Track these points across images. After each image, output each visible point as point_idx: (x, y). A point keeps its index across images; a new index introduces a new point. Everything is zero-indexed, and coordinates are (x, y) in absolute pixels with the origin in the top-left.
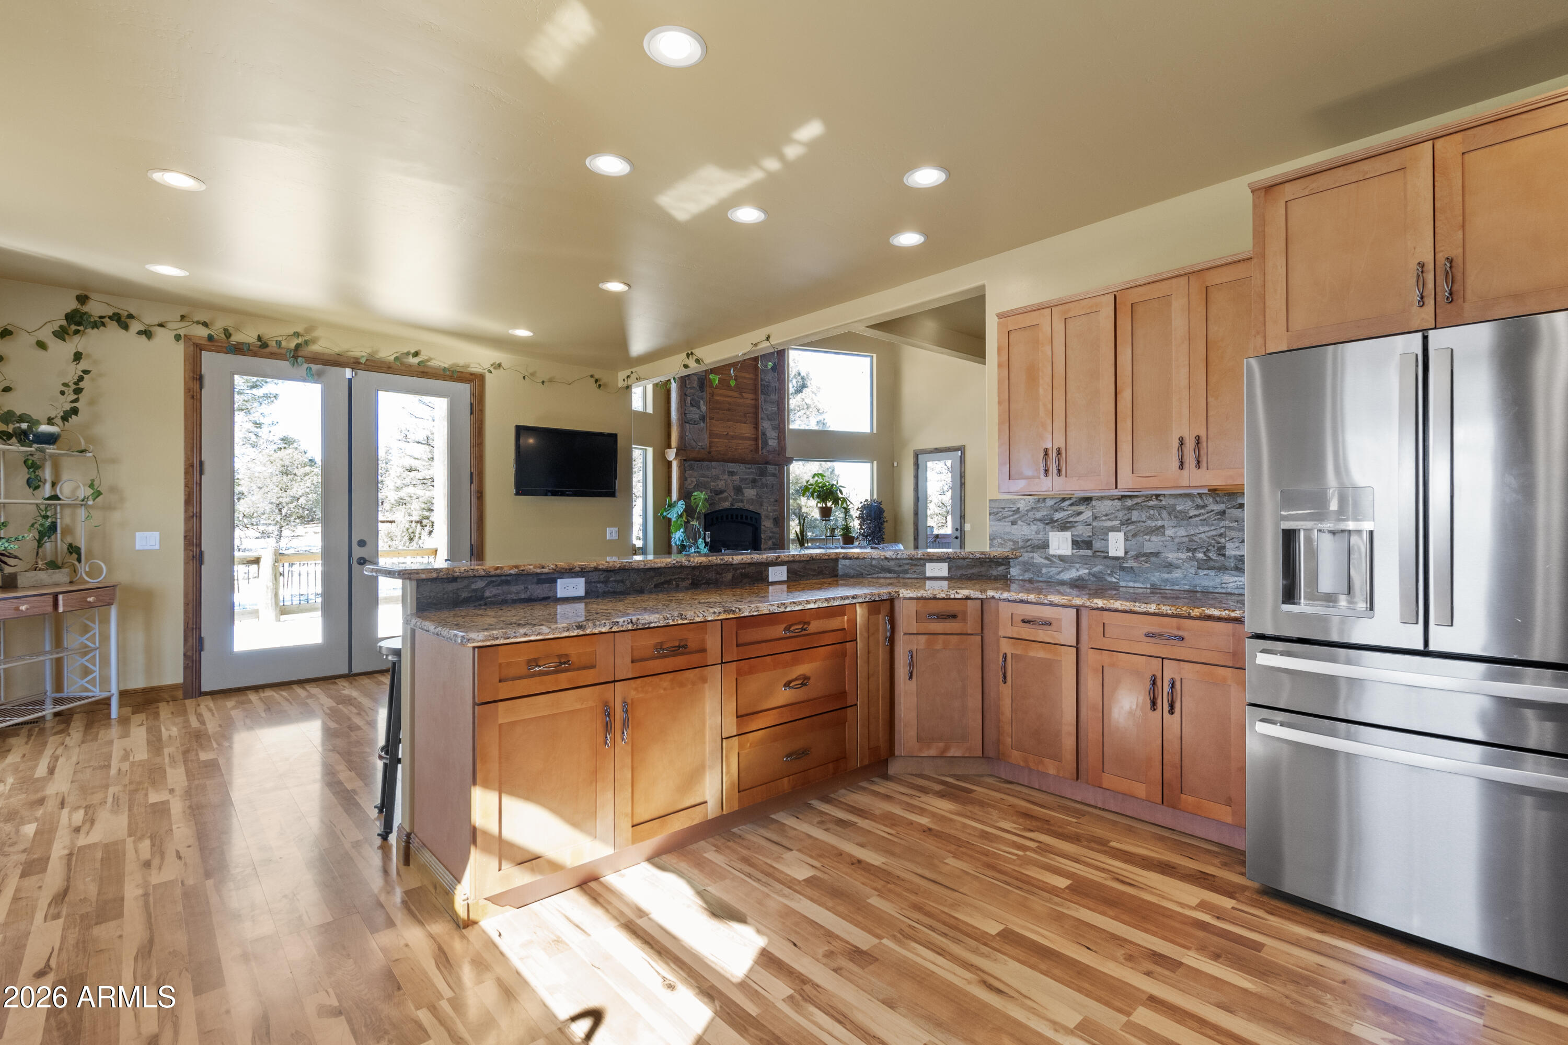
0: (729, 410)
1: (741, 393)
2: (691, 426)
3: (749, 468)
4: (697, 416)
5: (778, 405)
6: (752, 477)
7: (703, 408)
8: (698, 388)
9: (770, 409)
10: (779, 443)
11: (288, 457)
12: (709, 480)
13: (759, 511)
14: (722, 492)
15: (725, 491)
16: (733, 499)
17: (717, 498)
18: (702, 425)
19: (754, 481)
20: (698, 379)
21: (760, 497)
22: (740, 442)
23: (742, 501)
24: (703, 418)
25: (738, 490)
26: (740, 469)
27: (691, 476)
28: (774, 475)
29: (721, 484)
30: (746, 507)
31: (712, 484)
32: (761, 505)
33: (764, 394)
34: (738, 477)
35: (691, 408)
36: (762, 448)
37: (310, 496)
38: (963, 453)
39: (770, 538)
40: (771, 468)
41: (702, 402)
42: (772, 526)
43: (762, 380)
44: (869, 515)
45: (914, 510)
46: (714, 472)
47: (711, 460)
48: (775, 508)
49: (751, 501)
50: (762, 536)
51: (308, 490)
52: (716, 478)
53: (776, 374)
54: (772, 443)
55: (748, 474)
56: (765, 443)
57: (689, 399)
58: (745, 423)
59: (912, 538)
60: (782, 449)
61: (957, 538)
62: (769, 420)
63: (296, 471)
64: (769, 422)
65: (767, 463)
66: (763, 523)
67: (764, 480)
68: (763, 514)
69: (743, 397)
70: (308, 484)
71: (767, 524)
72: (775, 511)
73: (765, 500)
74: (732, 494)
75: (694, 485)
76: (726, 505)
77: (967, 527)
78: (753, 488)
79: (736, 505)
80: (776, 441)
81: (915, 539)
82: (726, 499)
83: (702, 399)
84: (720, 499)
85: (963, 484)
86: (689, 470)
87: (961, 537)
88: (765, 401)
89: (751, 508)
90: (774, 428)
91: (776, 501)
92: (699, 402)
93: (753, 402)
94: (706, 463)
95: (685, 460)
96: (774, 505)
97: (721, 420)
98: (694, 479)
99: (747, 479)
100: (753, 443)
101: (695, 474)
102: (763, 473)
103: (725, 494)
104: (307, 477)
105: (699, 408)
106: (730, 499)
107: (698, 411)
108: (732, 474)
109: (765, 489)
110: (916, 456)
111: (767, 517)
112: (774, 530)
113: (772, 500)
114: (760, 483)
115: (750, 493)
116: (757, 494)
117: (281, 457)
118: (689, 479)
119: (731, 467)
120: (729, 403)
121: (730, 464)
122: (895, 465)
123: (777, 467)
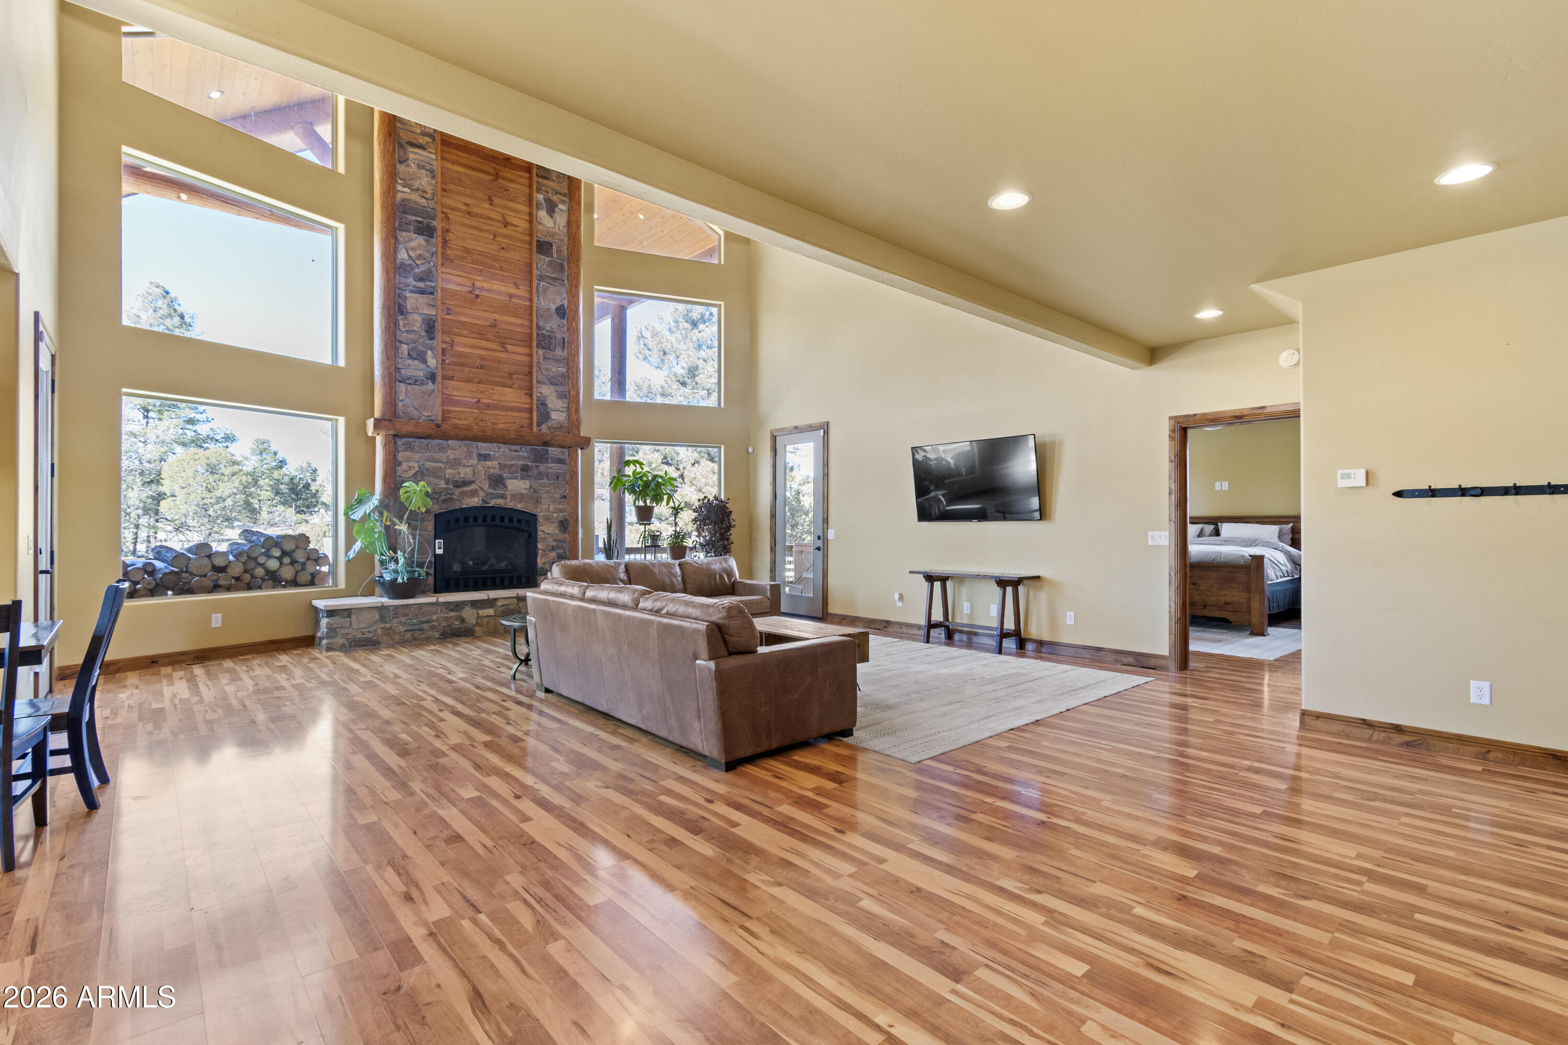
0: (482, 367)
1: (503, 345)
2: (410, 387)
3: (517, 451)
4: (421, 374)
5: (568, 363)
6: (520, 463)
7: (432, 362)
8: (423, 333)
9: (554, 369)
10: (569, 417)
11: (214, 455)
12: (442, 466)
13: (533, 512)
14: (465, 483)
15: (473, 482)
16: (488, 494)
17: (457, 491)
18: (430, 385)
19: (525, 469)
20: (424, 320)
21: (535, 492)
22: (502, 413)
23: (503, 497)
24: (432, 377)
25: (497, 481)
26: (501, 452)
27: (408, 460)
28: (561, 461)
29: (464, 472)
30: (511, 505)
31: (449, 471)
32: (538, 501)
33: (543, 348)
34: (496, 463)
35: (410, 362)
36: (539, 424)
37: (238, 497)
38: (826, 433)
39: (553, 549)
40: (553, 451)
41: (429, 353)
42: (557, 531)
43: (538, 327)
44: (706, 517)
45: (771, 512)
46: (451, 454)
47: (446, 437)
48: (561, 507)
49: (521, 497)
50: (540, 546)
51: (235, 491)
52: (456, 463)
53: (565, 321)
54: (558, 416)
55: (514, 459)
56: (545, 416)
57: (404, 348)
58: (510, 387)
59: (768, 549)
60: (574, 423)
61: (818, 549)
62: (552, 384)
63: (223, 470)
64: (553, 388)
65: (546, 444)
66: (540, 528)
67: (542, 467)
68: (541, 515)
69: (507, 351)
70: (237, 484)
71: (547, 530)
72: (561, 511)
73: (544, 496)
74: (486, 486)
75: (413, 471)
76: (475, 501)
77: (831, 534)
78: (522, 478)
79: (493, 503)
80: (564, 415)
81: (771, 549)
82: (474, 493)
83: (431, 349)
84: (462, 493)
85: (826, 476)
86: (406, 450)
87: (824, 548)
88: (545, 358)
89: (519, 506)
90: (561, 396)
91: (564, 497)
92: (426, 352)
93: (526, 359)
94: (435, 442)
95: (395, 436)
96: (560, 503)
97: (468, 381)
98: (416, 465)
99: (512, 466)
100: (526, 415)
101: (417, 456)
102: (541, 458)
103: (473, 487)
104: (235, 477)
105: (425, 361)
106: (481, 494)
107: (423, 366)
108: (484, 457)
109: (545, 480)
110: (774, 439)
111: (547, 519)
112: (560, 536)
113: (557, 496)
114: (535, 472)
115: (517, 485)
116: (531, 487)
117: (207, 456)
118: (404, 464)
119: (484, 447)
120: (482, 358)
121: (480, 444)
122: (750, 450)
123: (566, 451)
